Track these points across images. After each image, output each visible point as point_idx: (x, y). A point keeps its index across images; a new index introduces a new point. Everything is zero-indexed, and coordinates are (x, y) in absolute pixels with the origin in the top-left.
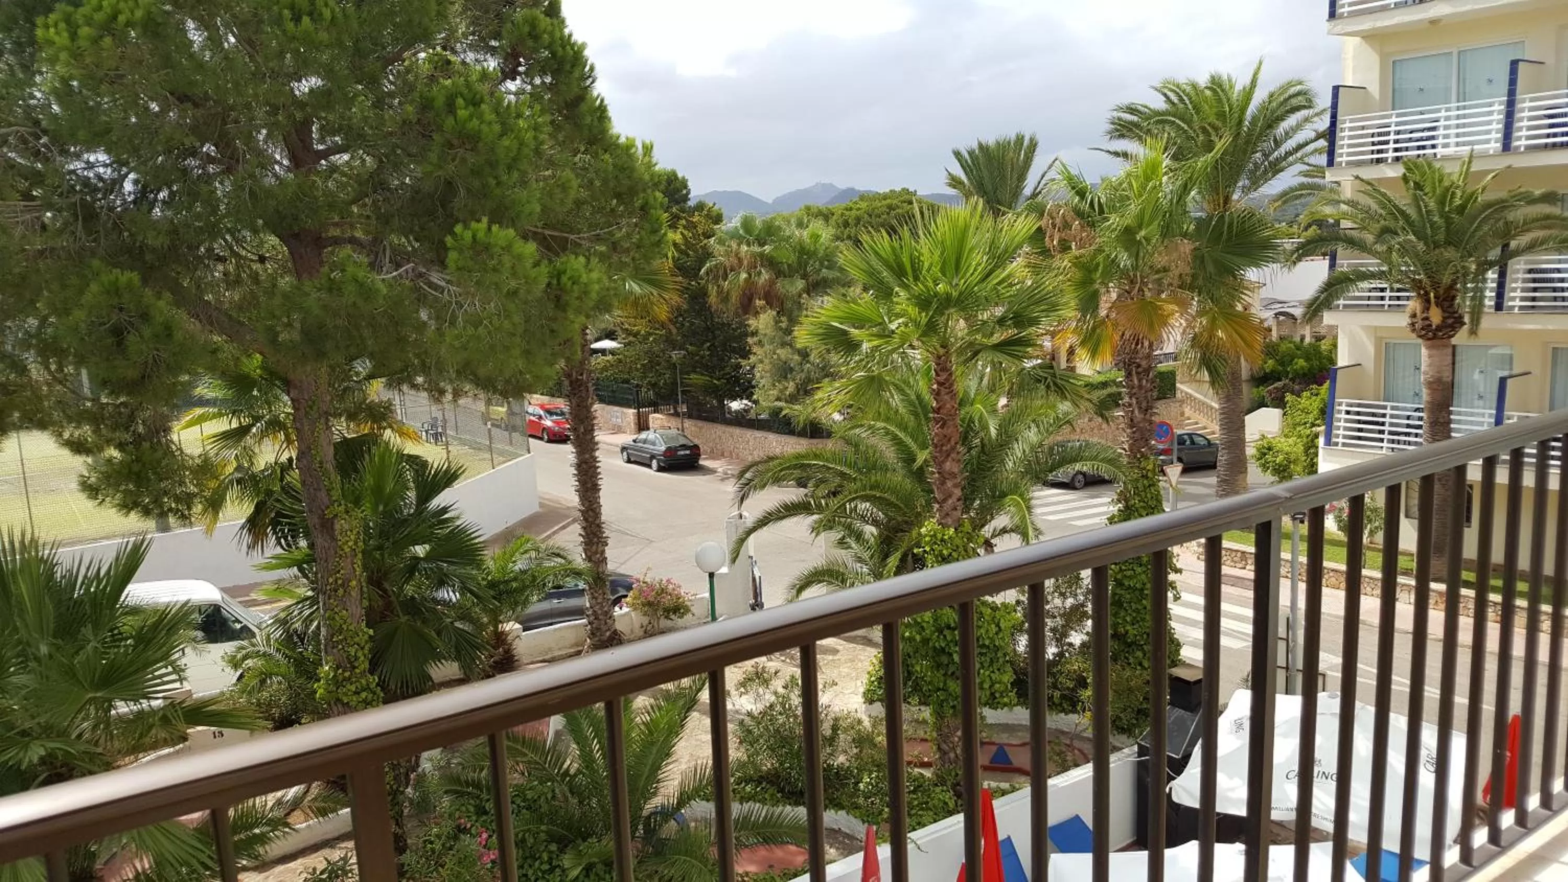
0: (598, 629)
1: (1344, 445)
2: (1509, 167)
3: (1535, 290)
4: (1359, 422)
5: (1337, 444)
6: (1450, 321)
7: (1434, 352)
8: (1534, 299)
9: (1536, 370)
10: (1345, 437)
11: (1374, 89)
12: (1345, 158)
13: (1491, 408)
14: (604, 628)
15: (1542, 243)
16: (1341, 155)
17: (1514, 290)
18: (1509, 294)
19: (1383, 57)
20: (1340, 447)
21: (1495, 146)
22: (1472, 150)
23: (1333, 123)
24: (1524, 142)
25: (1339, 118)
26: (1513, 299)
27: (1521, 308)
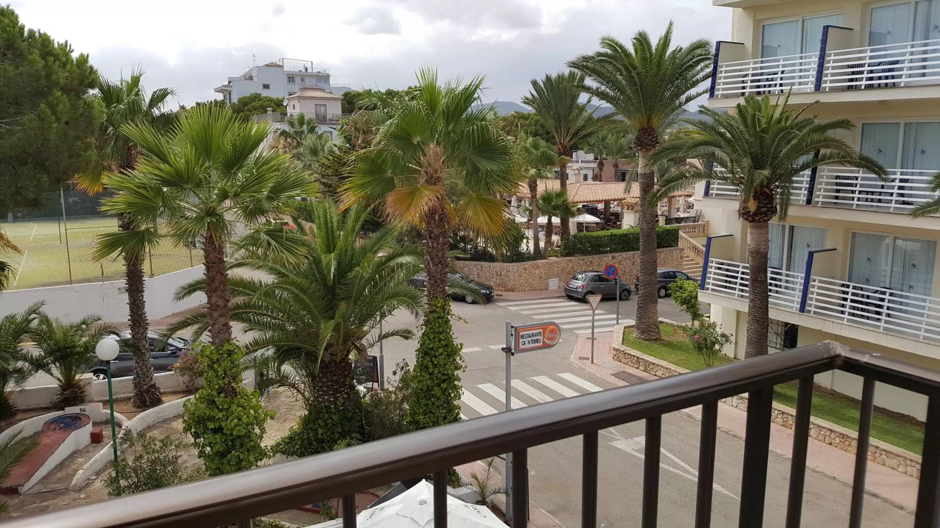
0: (139, 383)
1: (713, 290)
2: (817, 102)
3: (838, 191)
4: (727, 276)
5: (708, 289)
6: (764, 210)
7: (754, 231)
8: (837, 198)
9: (840, 248)
10: (714, 285)
11: (749, 44)
12: (721, 92)
13: (802, 273)
14: (143, 383)
15: (829, 158)
16: (718, 90)
17: (820, 190)
18: (816, 193)
19: (756, 23)
20: (709, 292)
21: (811, 87)
22: (791, 90)
23: (715, 68)
24: (828, 85)
25: (719, 64)
26: (818, 196)
27: (823, 203)
